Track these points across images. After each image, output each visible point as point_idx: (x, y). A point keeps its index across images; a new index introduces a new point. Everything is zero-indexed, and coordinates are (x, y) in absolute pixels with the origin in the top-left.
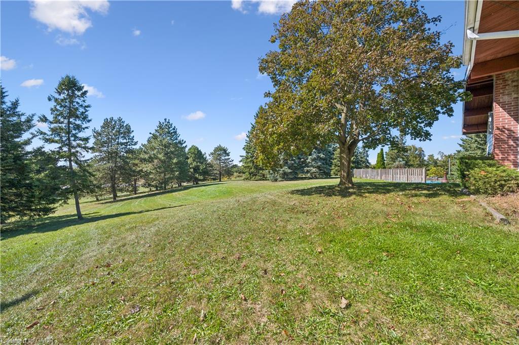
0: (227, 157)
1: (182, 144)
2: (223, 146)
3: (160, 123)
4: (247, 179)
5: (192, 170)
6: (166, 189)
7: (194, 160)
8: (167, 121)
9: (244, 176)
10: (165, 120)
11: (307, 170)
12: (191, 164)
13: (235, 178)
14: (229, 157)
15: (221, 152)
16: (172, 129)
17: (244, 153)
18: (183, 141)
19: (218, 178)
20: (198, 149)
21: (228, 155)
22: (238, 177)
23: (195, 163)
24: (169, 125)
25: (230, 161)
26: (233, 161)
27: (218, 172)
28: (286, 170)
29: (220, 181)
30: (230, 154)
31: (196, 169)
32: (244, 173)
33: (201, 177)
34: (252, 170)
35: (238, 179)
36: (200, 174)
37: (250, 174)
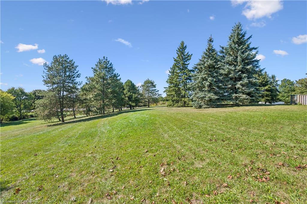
0: (154, 88)
1: (117, 77)
2: (150, 79)
3: (100, 60)
4: (170, 105)
5: (127, 99)
6: (104, 114)
7: (129, 91)
8: (106, 58)
9: (167, 103)
10: (104, 57)
11: (236, 97)
12: (127, 94)
13: (161, 105)
14: (156, 88)
15: (149, 84)
16: (109, 64)
17: (167, 85)
18: (118, 74)
19: (147, 105)
20: (131, 82)
21: (155, 86)
22: (163, 104)
23: (129, 93)
24: (106, 62)
25: (157, 92)
26: (158, 91)
27: (147, 100)
28: (212, 97)
29: (149, 107)
30: (156, 86)
31: (130, 98)
32: (167, 100)
33: (134, 104)
34: (175, 98)
35: (163, 105)
36: (133, 102)
37: (173, 101)
